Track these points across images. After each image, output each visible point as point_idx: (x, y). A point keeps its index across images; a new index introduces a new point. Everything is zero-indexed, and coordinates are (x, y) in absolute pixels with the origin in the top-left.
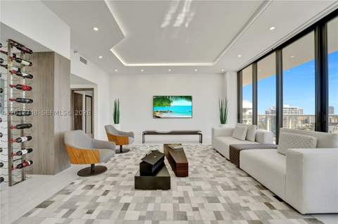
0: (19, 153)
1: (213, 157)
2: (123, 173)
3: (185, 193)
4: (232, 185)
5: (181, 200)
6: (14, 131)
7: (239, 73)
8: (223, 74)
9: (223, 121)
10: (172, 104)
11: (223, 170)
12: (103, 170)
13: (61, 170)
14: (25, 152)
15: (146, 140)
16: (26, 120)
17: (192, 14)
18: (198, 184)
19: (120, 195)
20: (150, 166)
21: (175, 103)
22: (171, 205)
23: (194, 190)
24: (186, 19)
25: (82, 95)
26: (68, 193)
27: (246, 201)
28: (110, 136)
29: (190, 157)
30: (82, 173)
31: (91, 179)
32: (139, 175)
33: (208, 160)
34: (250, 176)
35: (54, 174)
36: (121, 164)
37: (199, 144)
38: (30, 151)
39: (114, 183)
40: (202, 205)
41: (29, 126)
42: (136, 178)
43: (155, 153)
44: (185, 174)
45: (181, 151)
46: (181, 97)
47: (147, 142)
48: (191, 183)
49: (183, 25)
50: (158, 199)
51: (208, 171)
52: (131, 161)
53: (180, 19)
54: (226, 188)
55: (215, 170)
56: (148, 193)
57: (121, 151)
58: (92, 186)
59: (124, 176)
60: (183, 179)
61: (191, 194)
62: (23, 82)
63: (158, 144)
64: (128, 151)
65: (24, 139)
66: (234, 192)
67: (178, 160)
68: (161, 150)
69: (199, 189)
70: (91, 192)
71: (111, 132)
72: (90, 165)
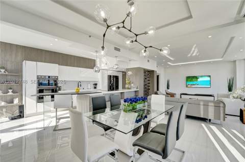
9: (230, 90)
10: (198, 80)
21: (200, 79)
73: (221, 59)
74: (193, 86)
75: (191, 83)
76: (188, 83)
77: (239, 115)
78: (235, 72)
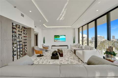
0: (24, 52)
1: (70, 52)
2: (48, 56)
3: (62, 60)
4: (73, 58)
5: (61, 61)
7: (79, 29)
8: (74, 29)
9: (74, 42)
10: (60, 37)
11: (72, 55)
12: (43, 55)
15: (52, 48)
16: (26, 44)
17: (64, 18)
18: (65, 58)
19: (48, 60)
20: (54, 54)
21: (61, 37)
22: (59, 62)
23: (64, 59)
24: (62, 19)
26: (37, 60)
27: (74, 61)
28: (43, 47)
29: (64, 52)
31: (41, 57)
33: (69, 53)
34: (77, 56)
36: (47, 54)
37: (67, 49)
38: (27, 51)
40: (65, 62)
41: (26, 45)
42: (51, 57)
43: (55, 51)
44: (62, 56)
45: (62, 51)
47: (53, 48)
48: (64, 58)
49: (62, 20)
50: (56, 61)
51: (68, 56)
52: (49, 53)
53: (61, 19)
54: (71, 59)
55: (70, 55)
56: (54, 60)
57: (46, 51)
58: (41, 59)
59: (48, 57)
60: (62, 57)
61: (63, 60)
63: (56, 49)
64: (48, 51)
65: (25, 48)
66: (73, 60)
67: (61, 53)
68: (57, 50)
69: (65, 59)
70: (41, 60)
71: (43, 46)
72: (39, 54)
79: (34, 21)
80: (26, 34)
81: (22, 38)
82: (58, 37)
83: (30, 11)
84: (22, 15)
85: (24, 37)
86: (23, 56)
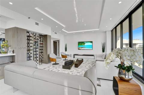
0: (41, 58)
5: (71, 71)
6: (40, 53)
7: (112, 31)
9: (103, 51)
10: (85, 44)
12: (58, 64)
13: (49, 63)
14: (42, 58)
16: (42, 51)
19: (59, 69)
21: (86, 44)
25: (57, 42)
26: (49, 67)
28: (62, 55)
30: (53, 64)
31: (54, 66)
32: (64, 65)
35: (47, 64)
38: (43, 58)
39: (59, 67)
40: (75, 73)
41: (42, 52)
46: (88, 42)
51: (85, 67)
57: (65, 60)
61: (75, 71)
62: (42, 43)
65: (42, 55)
70: (53, 68)
73: (98, 30)
74: (83, 49)
75: (81, 46)
76: (79, 46)
77: (113, 80)
78: (106, 40)
79: (50, 28)
80: (43, 41)
81: (37, 45)
82: (83, 44)
83: (42, 19)
84: (37, 24)
85: (41, 44)
86: (42, 64)
